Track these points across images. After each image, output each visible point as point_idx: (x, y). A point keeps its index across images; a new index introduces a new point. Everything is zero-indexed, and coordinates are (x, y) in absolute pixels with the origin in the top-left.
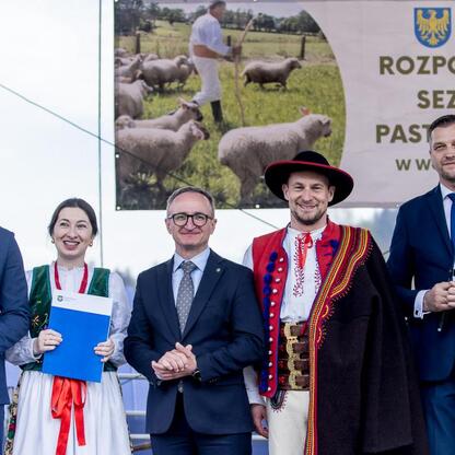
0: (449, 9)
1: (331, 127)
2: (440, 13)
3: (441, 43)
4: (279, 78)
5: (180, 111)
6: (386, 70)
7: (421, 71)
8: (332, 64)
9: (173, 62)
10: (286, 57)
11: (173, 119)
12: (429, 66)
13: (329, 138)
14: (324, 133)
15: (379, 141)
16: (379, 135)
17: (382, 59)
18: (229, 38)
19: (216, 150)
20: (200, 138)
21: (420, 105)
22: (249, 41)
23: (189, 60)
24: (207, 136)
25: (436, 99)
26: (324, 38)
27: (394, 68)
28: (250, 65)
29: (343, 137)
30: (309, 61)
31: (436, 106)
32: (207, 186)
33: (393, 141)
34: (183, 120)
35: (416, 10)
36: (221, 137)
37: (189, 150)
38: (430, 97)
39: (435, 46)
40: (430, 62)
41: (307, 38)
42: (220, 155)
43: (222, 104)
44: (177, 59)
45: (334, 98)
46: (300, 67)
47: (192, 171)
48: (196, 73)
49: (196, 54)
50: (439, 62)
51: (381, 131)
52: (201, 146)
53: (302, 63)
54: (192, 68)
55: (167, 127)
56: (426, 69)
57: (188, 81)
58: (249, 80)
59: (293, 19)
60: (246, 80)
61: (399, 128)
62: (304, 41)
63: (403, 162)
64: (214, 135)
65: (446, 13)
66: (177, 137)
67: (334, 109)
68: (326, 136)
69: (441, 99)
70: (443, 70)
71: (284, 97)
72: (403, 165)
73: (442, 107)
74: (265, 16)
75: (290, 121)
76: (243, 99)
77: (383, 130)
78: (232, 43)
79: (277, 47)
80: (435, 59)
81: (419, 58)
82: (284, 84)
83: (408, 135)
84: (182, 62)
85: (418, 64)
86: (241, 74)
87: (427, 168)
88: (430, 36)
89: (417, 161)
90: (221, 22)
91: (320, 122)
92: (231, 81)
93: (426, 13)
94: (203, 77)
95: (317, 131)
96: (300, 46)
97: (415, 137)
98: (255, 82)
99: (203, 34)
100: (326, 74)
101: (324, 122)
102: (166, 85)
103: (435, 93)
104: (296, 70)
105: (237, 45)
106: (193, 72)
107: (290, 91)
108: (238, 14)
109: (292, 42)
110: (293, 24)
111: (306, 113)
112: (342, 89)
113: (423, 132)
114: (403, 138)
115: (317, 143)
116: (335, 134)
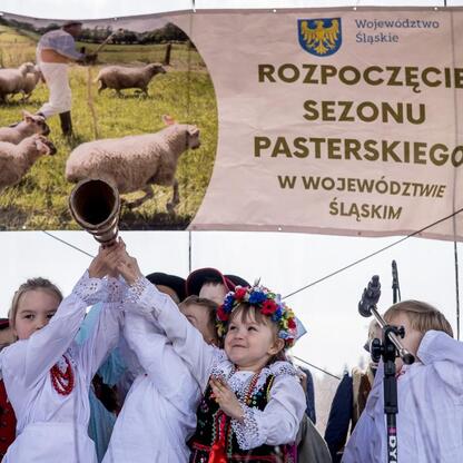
0: (339, 19)
1: (200, 138)
2: (328, 23)
3: (330, 52)
4: (140, 84)
5: (24, 124)
6: (266, 78)
7: (308, 80)
8: (203, 71)
9: (18, 72)
10: (149, 63)
11: (14, 132)
12: (317, 75)
13: (198, 151)
14: (192, 144)
15: (257, 154)
16: (258, 148)
17: (261, 67)
18: (83, 50)
19: (63, 166)
20: (45, 153)
21: (307, 117)
22: (106, 51)
23: (36, 67)
24: (54, 152)
25: (325, 111)
26: (192, 46)
27: (275, 75)
28: (105, 70)
29: (215, 148)
30: (176, 66)
31: (325, 118)
32: (50, 204)
33: (274, 155)
34: (25, 133)
35: (300, 22)
36: (70, 152)
37: (31, 164)
38: (319, 108)
39: (323, 55)
40: (318, 70)
41: (173, 45)
42: (68, 172)
43: (72, 116)
44: (23, 67)
45: (204, 105)
46: (164, 72)
47: (32, 186)
48: (44, 81)
49: (45, 60)
50: (329, 71)
51: (260, 144)
52: (44, 161)
53: (166, 68)
54: (39, 75)
55: (7, 139)
56: (312, 78)
57: (34, 91)
58: (104, 86)
59: (158, 32)
60: (101, 85)
61: (281, 140)
63: (287, 178)
64: (62, 150)
65: (335, 23)
66: (18, 151)
67: (204, 118)
68: (194, 148)
69: (332, 111)
70: (334, 80)
71: (144, 104)
72: (288, 182)
73: (334, 119)
74: (126, 32)
75: (151, 132)
76: (97, 107)
77: (262, 143)
78: (86, 52)
79: (139, 55)
80: (324, 68)
81: (305, 66)
82: (145, 90)
83: (293, 149)
84: (28, 70)
86: (95, 80)
87: (316, 187)
88: (317, 44)
89: (304, 178)
90: (74, 37)
91: (187, 133)
92: (84, 88)
93: (311, 24)
94: (52, 86)
95: (185, 142)
96: (165, 53)
97: (301, 152)
98: (111, 87)
99: (54, 41)
100: (195, 80)
101: (191, 133)
102: (9, 96)
103: (325, 104)
104: (159, 75)
105: (93, 54)
106: (40, 81)
107: (151, 98)
108: (95, 31)
110: (158, 36)
111: (171, 121)
112: (214, 97)
113: (311, 146)
114: (287, 151)
115: (183, 156)
116: (205, 146)
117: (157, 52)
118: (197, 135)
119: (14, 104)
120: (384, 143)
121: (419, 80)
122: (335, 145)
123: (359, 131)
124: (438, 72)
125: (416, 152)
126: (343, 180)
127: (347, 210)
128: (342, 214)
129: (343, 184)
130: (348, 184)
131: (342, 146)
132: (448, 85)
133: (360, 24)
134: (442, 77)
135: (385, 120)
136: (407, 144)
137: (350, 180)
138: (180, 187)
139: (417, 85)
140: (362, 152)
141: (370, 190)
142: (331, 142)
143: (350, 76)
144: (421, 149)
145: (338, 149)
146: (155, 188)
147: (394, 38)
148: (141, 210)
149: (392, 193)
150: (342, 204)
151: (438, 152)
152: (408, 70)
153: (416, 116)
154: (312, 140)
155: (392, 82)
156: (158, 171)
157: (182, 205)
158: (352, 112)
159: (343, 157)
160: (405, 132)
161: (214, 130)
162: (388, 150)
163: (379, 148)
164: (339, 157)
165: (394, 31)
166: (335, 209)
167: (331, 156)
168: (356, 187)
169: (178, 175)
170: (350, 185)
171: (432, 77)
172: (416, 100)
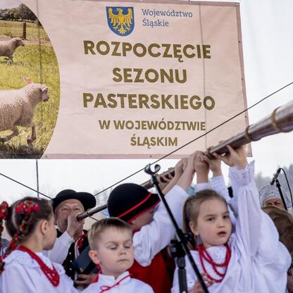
0: (132, 8)
1: (48, 94)
2: (125, 11)
3: (127, 33)
4: (7, 53)
6: (89, 51)
7: (115, 54)
8: (48, 45)
12: (120, 50)
13: (47, 103)
14: (43, 98)
15: (85, 106)
16: (86, 101)
17: (86, 43)
21: (114, 79)
25: (126, 76)
26: (40, 24)
27: (95, 49)
29: (58, 102)
30: (30, 41)
31: (126, 81)
33: (96, 106)
35: (107, 8)
38: (122, 73)
39: (124, 35)
40: (121, 46)
41: (27, 23)
45: (51, 71)
46: (23, 45)
50: (127, 47)
53: (24, 42)
56: (117, 52)
59: (15, 11)
61: (100, 96)
62: (25, 26)
63: (105, 122)
65: (130, 10)
67: (50, 80)
68: (45, 101)
69: (130, 75)
70: (130, 53)
71: (11, 68)
72: (104, 125)
73: (131, 81)
75: (16, 88)
77: (88, 98)
79: (4, 29)
80: (124, 44)
81: (113, 43)
82: (11, 58)
83: (107, 102)
85: (112, 47)
87: (122, 128)
88: (120, 27)
89: (115, 121)
91: (40, 90)
93: (115, 10)
96: (22, 29)
97: (112, 104)
100: (44, 52)
101: (43, 90)
103: (126, 70)
107: (15, 64)
109: (16, 27)
110: (15, 14)
111: (29, 82)
112: (57, 64)
113: (118, 99)
114: (103, 103)
115: (37, 106)
116: (52, 100)
118: (46, 91)
120: (163, 96)
121: (182, 53)
122: (133, 99)
123: (147, 89)
124: (193, 48)
125: (182, 102)
126: (139, 122)
127: (141, 142)
128: (139, 145)
129: (139, 125)
130: (142, 125)
131: (137, 99)
132: (199, 56)
133: (145, 12)
134: (195, 51)
135: (163, 81)
136: (176, 97)
137: (143, 122)
138: (36, 128)
139: (181, 57)
140: (150, 103)
141: (155, 128)
142: (130, 97)
143: (140, 50)
144: (185, 99)
145: (135, 101)
146: (20, 128)
147: (166, 24)
148: (10, 143)
149: (169, 129)
150: (139, 138)
151: (195, 101)
152: (175, 46)
153: (181, 78)
154: (119, 95)
155: (166, 55)
156: (21, 116)
157: (38, 141)
158: (142, 76)
159: (138, 106)
160: (175, 89)
161: (57, 87)
162: (165, 101)
163: (159, 100)
164: (136, 107)
165: (166, 18)
166: (135, 142)
167: (131, 106)
168: (147, 127)
169: (35, 120)
170: (143, 125)
171: (189, 51)
172: (180, 67)
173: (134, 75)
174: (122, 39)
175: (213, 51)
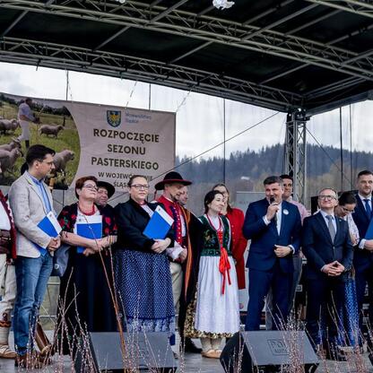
1: (74, 156)
2: (117, 113)
3: (117, 126)
4: (55, 133)
5: (12, 143)
6: (96, 134)
7: (109, 136)
8: (75, 130)
9: (10, 121)
10: (58, 124)
11: (9, 146)
12: (112, 135)
13: (73, 161)
14: (71, 158)
15: (92, 164)
16: (93, 161)
17: (95, 130)
18: (34, 115)
20: (19, 155)
21: (108, 150)
22: (42, 116)
23: (17, 121)
24: (23, 155)
25: (114, 149)
26: (72, 118)
27: (99, 134)
28: (43, 126)
29: (79, 161)
31: (114, 151)
33: (98, 164)
35: (107, 111)
37: (15, 160)
38: (112, 147)
39: (115, 127)
40: (113, 132)
41: (66, 117)
44: (12, 120)
45: (76, 144)
46: (63, 129)
47: (16, 169)
49: (21, 119)
50: (116, 133)
51: (94, 160)
54: (18, 124)
55: (7, 149)
59: (60, 109)
60: (41, 132)
61: (100, 159)
62: (64, 119)
63: (101, 173)
65: (119, 113)
66: (11, 154)
67: (76, 149)
69: (116, 149)
70: (118, 137)
71: (56, 141)
72: (101, 175)
73: (117, 152)
74: (48, 107)
79: (54, 120)
81: (109, 131)
82: (57, 136)
83: (104, 162)
84: (14, 121)
85: (109, 133)
86: (39, 130)
87: (110, 177)
88: (113, 122)
89: (107, 173)
92: (35, 132)
93: (111, 113)
94: (23, 129)
95: (69, 157)
97: (106, 163)
98: (45, 133)
99: (23, 110)
100: (73, 133)
101: (71, 154)
103: (114, 146)
107: (58, 139)
108: (37, 105)
110: (60, 111)
111: (65, 149)
112: (79, 140)
113: (109, 161)
114: (102, 163)
116: (75, 159)
117: (60, 119)
119: (8, 135)
120: (132, 161)
122: (117, 161)
123: (125, 157)
124: (150, 136)
125: (142, 165)
126: (119, 174)
129: (119, 176)
131: (119, 162)
132: (153, 141)
133: (127, 115)
134: (151, 138)
135: (133, 153)
136: (139, 162)
137: (121, 174)
138: (67, 173)
139: (143, 140)
140: (125, 164)
141: (127, 178)
142: (115, 160)
143: (122, 135)
144: (143, 163)
147: (137, 122)
151: (148, 165)
152: (140, 135)
153: (142, 152)
154: (109, 159)
155: (135, 139)
157: (67, 180)
158: (122, 150)
159: (119, 166)
160: (139, 158)
161: (79, 153)
162: (133, 164)
163: (130, 163)
165: (137, 119)
167: (115, 165)
168: (123, 177)
169: (66, 170)
170: (121, 176)
171: (148, 138)
172: (142, 146)
173: (118, 149)
174: (113, 129)
175: (160, 139)
